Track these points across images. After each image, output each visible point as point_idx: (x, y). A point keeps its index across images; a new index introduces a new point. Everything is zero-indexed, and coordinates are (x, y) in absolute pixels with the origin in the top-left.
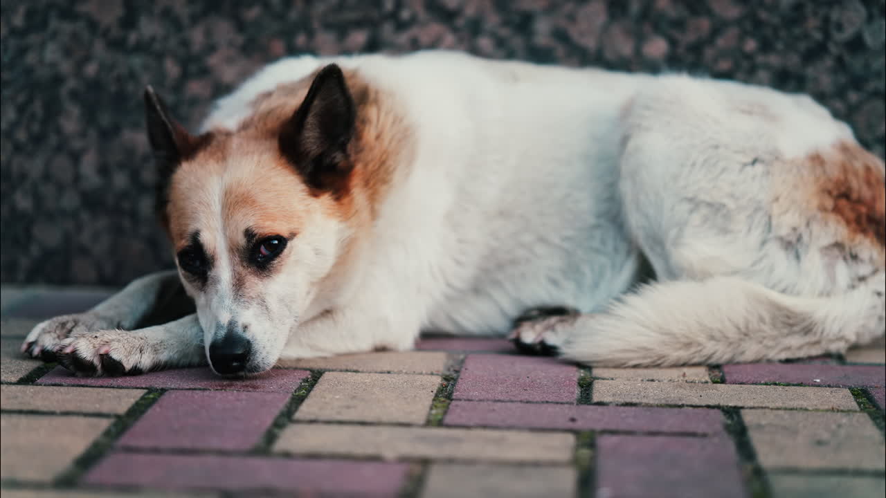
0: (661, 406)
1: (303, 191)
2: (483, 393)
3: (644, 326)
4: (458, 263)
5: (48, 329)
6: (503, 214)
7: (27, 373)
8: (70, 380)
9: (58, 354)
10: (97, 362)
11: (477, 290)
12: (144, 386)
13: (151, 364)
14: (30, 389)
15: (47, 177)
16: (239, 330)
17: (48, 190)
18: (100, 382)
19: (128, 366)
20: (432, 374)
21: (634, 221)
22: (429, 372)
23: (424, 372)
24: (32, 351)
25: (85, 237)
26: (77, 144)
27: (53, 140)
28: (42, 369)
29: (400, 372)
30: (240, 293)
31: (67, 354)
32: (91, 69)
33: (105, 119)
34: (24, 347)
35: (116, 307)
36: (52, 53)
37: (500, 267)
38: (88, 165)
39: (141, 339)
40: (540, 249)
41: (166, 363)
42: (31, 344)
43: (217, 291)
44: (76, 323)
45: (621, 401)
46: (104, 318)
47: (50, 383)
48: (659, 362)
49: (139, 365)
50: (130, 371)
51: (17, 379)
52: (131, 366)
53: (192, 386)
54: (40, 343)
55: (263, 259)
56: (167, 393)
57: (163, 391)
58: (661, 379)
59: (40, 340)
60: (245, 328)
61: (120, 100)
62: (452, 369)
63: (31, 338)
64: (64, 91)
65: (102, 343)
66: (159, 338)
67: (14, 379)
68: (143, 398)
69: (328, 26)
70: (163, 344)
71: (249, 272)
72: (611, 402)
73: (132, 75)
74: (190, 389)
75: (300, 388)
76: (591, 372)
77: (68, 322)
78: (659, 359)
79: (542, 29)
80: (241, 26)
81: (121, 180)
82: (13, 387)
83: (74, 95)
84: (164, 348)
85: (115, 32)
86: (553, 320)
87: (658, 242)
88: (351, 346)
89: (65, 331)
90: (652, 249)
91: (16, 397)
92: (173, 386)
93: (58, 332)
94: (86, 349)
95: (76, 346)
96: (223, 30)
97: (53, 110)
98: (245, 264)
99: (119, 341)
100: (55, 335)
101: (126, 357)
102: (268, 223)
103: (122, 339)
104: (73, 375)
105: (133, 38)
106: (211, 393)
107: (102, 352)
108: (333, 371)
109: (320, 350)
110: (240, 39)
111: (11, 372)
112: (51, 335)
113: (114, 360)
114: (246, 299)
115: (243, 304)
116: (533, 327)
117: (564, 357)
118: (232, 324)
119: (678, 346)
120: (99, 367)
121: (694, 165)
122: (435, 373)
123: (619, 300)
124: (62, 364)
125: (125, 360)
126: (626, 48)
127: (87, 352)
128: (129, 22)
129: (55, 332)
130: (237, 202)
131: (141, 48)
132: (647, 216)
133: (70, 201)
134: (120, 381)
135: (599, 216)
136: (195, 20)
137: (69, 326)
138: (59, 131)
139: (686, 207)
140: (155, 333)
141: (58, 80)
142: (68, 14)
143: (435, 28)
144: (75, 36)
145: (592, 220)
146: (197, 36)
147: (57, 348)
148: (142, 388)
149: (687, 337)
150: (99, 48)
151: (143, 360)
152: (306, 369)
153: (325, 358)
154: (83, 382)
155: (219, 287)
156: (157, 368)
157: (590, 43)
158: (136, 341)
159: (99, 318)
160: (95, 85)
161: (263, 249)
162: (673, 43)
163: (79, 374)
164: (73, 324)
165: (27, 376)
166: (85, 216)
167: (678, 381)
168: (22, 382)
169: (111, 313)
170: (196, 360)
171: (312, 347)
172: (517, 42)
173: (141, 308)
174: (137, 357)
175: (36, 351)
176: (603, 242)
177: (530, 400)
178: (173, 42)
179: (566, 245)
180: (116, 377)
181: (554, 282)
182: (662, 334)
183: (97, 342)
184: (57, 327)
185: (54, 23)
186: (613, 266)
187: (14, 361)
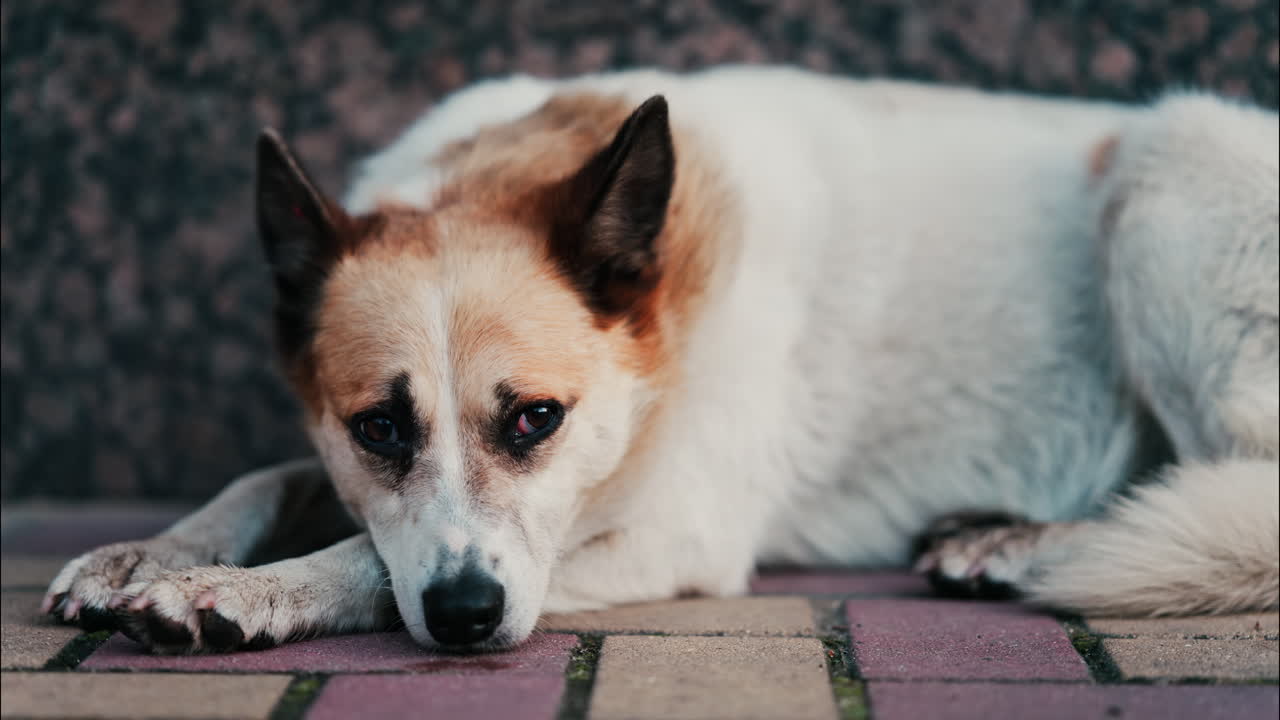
0: (1252, 683)
1: (583, 320)
2: (913, 665)
3: (1184, 545)
4: (817, 436)
5: (91, 569)
6: (893, 345)
7: (58, 650)
8: (143, 661)
9: (118, 613)
10: (192, 625)
11: (847, 485)
12: (283, 669)
13: (290, 627)
14: (73, 679)
15: (48, 308)
16: (485, 565)
17: (51, 335)
18: (200, 663)
19: (249, 631)
20: (799, 635)
21: (1137, 353)
22: (795, 633)
23: (784, 632)
24: (62, 611)
25: (118, 414)
26: (100, 251)
27: (57, 244)
28: (83, 642)
29: (740, 634)
30: (481, 497)
31: (137, 612)
32: (124, 119)
33: (150, 205)
34: (48, 602)
35: (209, 527)
36: (54, 91)
37: (887, 440)
38: (122, 288)
39: (269, 581)
40: (955, 407)
41: (315, 626)
42: (59, 598)
43: (435, 491)
44: (141, 558)
45: (1178, 674)
46: (189, 548)
47: (107, 665)
48: (1207, 608)
49: (268, 630)
50: (253, 640)
51: (44, 661)
52: (255, 631)
53: (373, 668)
54: (78, 595)
55: (520, 440)
56: (333, 681)
57: (322, 678)
58: (1219, 634)
59: (77, 589)
60: (496, 561)
61: (176, 173)
62: (829, 627)
63: (60, 585)
64: (77, 158)
65: (201, 589)
66: (302, 581)
67: (38, 662)
68: (290, 691)
69: (542, 35)
70: (308, 590)
71: (496, 462)
72: (1159, 679)
73: (197, 128)
74: (370, 673)
75: (573, 667)
76: (1084, 626)
77: (124, 555)
78: (1207, 603)
79: (916, 32)
80: (387, 37)
81: (179, 314)
82: (41, 677)
83: (95, 166)
84: (311, 598)
85: (166, 53)
86: (998, 534)
87: (1182, 389)
88: (637, 590)
89: (122, 571)
90: (1168, 403)
91: (51, 695)
92: (337, 668)
93: (108, 574)
94: (172, 602)
95: (153, 597)
96: (357, 46)
97: (57, 192)
98: (490, 446)
99: (231, 584)
100: (104, 580)
101: (246, 614)
102: (535, 376)
103: (235, 581)
104: (147, 651)
105: (197, 63)
106: (413, 679)
107: (203, 604)
108: (619, 633)
109: (587, 597)
110: (385, 61)
111: (28, 649)
112: (96, 580)
113: (225, 620)
114: (492, 511)
115: (487, 519)
116: (962, 549)
117: (1034, 600)
118: (470, 552)
119: (1242, 578)
120: (197, 634)
121: (1244, 250)
122: (803, 633)
123: (1126, 493)
124: (127, 632)
125: (245, 618)
126: (1061, 62)
127: (174, 606)
128: (190, 34)
129: (104, 574)
130: (480, 333)
131: (215, 79)
132: (1159, 345)
133: (90, 350)
134: (236, 660)
135: (1064, 348)
136: (307, 27)
137: (128, 562)
138: (67, 227)
139: (1234, 324)
140: (291, 571)
141: (64, 139)
142: (82, 23)
143: (729, 35)
144: (96, 62)
145: (1049, 356)
146: (311, 58)
147: (117, 602)
148: (279, 673)
149: (1256, 562)
150: (138, 81)
151: (276, 621)
152: (571, 633)
153: (594, 612)
154: (167, 663)
155: (439, 483)
156: (300, 636)
157: (999, 56)
158: (261, 584)
159: (181, 546)
160: (132, 147)
161: (523, 422)
162: (1143, 53)
163: (158, 649)
164: (136, 559)
165: (59, 656)
166: (116, 377)
167: (1251, 637)
168: (52, 666)
169: (202, 539)
170: (368, 619)
171: (569, 592)
172: (873, 55)
173: (252, 528)
174: (265, 613)
175: (71, 609)
176: (1071, 394)
177: (1009, 676)
178: (268, 70)
179: (1004, 401)
180: (230, 653)
181: (983, 469)
182: (1213, 557)
183: (191, 588)
184: (106, 564)
185: (58, 39)
186: (1090, 437)
187: (28, 630)
